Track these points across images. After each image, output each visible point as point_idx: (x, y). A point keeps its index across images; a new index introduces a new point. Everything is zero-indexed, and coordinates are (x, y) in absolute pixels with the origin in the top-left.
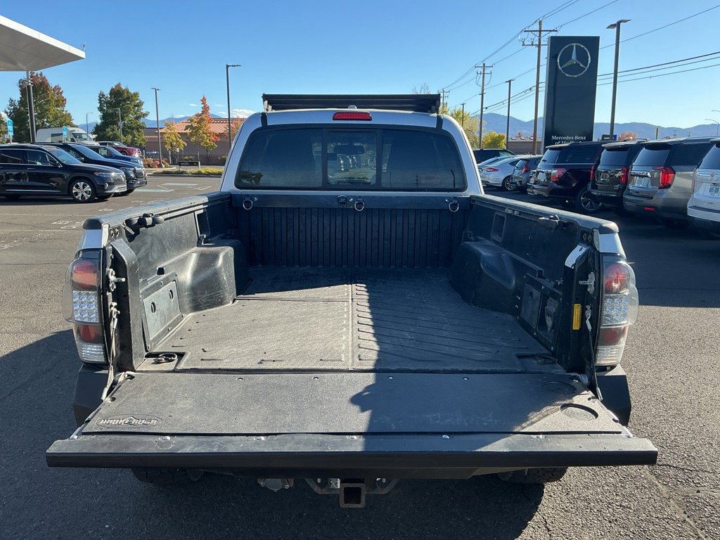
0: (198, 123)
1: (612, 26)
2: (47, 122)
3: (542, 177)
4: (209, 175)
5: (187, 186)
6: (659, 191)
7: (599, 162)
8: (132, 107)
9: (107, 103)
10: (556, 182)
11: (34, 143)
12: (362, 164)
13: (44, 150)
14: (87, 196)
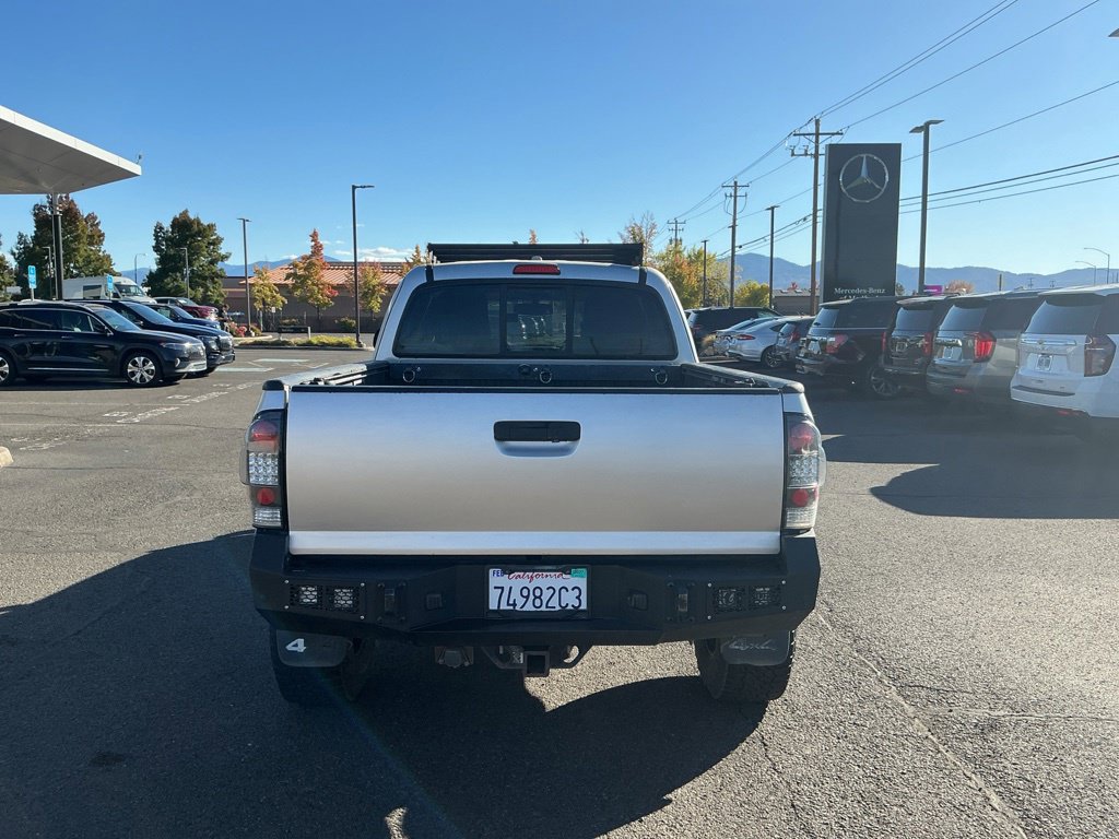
0: (305, 269)
1: (917, 130)
2: (75, 267)
3: (814, 348)
4: (323, 346)
5: (292, 363)
6: (976, 365)
7: (894, 326)
8: (204, 245)
9: (166, 240)
10: (834, 355)
11: (60, 298)
12: (554, 330)
13: (84, 310)
14: (148, 378)
